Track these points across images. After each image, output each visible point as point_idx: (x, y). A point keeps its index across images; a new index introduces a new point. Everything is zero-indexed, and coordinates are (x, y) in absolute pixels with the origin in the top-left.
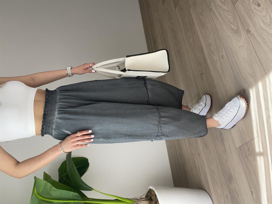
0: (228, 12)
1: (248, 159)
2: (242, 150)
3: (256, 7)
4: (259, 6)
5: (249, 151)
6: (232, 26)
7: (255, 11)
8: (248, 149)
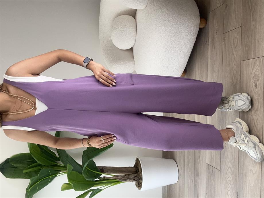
0: (235, 60)
1: (210, 176)
2: (209, 168)
3: (254, 84)
4: (256, 87)
5: (212, 172)
6: (233, 78)
7: (252, 86)
8: (212, 171)
